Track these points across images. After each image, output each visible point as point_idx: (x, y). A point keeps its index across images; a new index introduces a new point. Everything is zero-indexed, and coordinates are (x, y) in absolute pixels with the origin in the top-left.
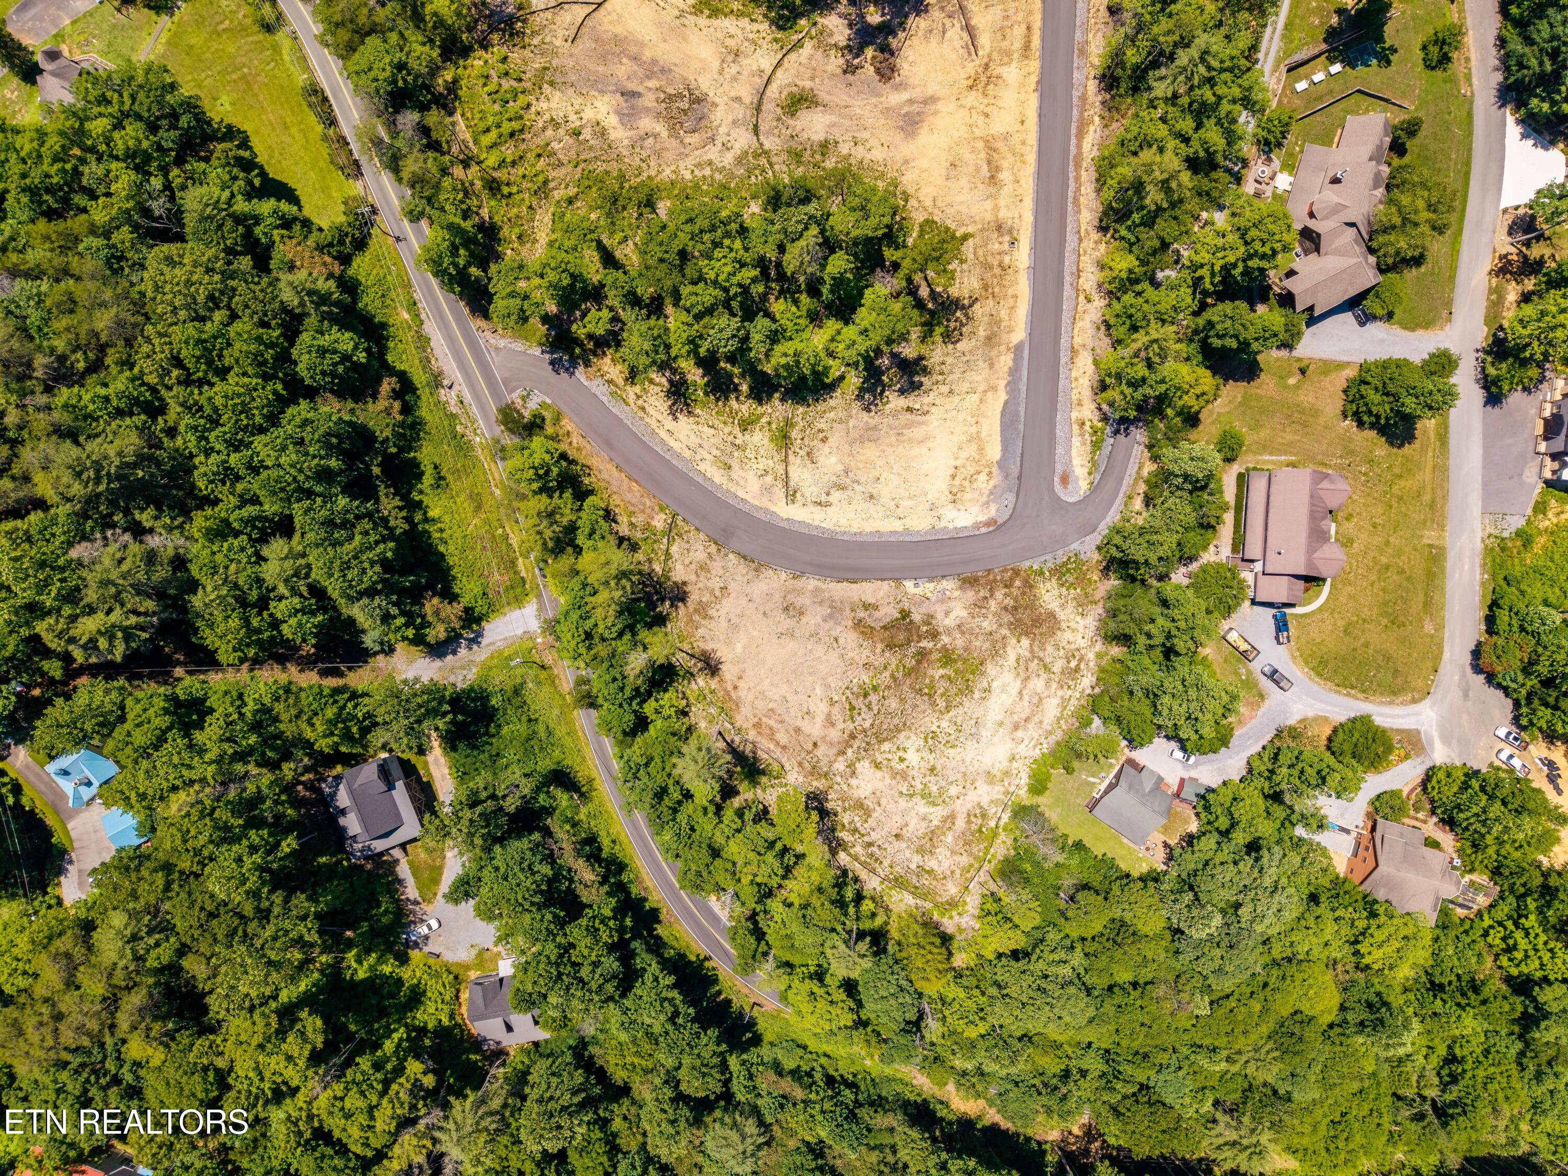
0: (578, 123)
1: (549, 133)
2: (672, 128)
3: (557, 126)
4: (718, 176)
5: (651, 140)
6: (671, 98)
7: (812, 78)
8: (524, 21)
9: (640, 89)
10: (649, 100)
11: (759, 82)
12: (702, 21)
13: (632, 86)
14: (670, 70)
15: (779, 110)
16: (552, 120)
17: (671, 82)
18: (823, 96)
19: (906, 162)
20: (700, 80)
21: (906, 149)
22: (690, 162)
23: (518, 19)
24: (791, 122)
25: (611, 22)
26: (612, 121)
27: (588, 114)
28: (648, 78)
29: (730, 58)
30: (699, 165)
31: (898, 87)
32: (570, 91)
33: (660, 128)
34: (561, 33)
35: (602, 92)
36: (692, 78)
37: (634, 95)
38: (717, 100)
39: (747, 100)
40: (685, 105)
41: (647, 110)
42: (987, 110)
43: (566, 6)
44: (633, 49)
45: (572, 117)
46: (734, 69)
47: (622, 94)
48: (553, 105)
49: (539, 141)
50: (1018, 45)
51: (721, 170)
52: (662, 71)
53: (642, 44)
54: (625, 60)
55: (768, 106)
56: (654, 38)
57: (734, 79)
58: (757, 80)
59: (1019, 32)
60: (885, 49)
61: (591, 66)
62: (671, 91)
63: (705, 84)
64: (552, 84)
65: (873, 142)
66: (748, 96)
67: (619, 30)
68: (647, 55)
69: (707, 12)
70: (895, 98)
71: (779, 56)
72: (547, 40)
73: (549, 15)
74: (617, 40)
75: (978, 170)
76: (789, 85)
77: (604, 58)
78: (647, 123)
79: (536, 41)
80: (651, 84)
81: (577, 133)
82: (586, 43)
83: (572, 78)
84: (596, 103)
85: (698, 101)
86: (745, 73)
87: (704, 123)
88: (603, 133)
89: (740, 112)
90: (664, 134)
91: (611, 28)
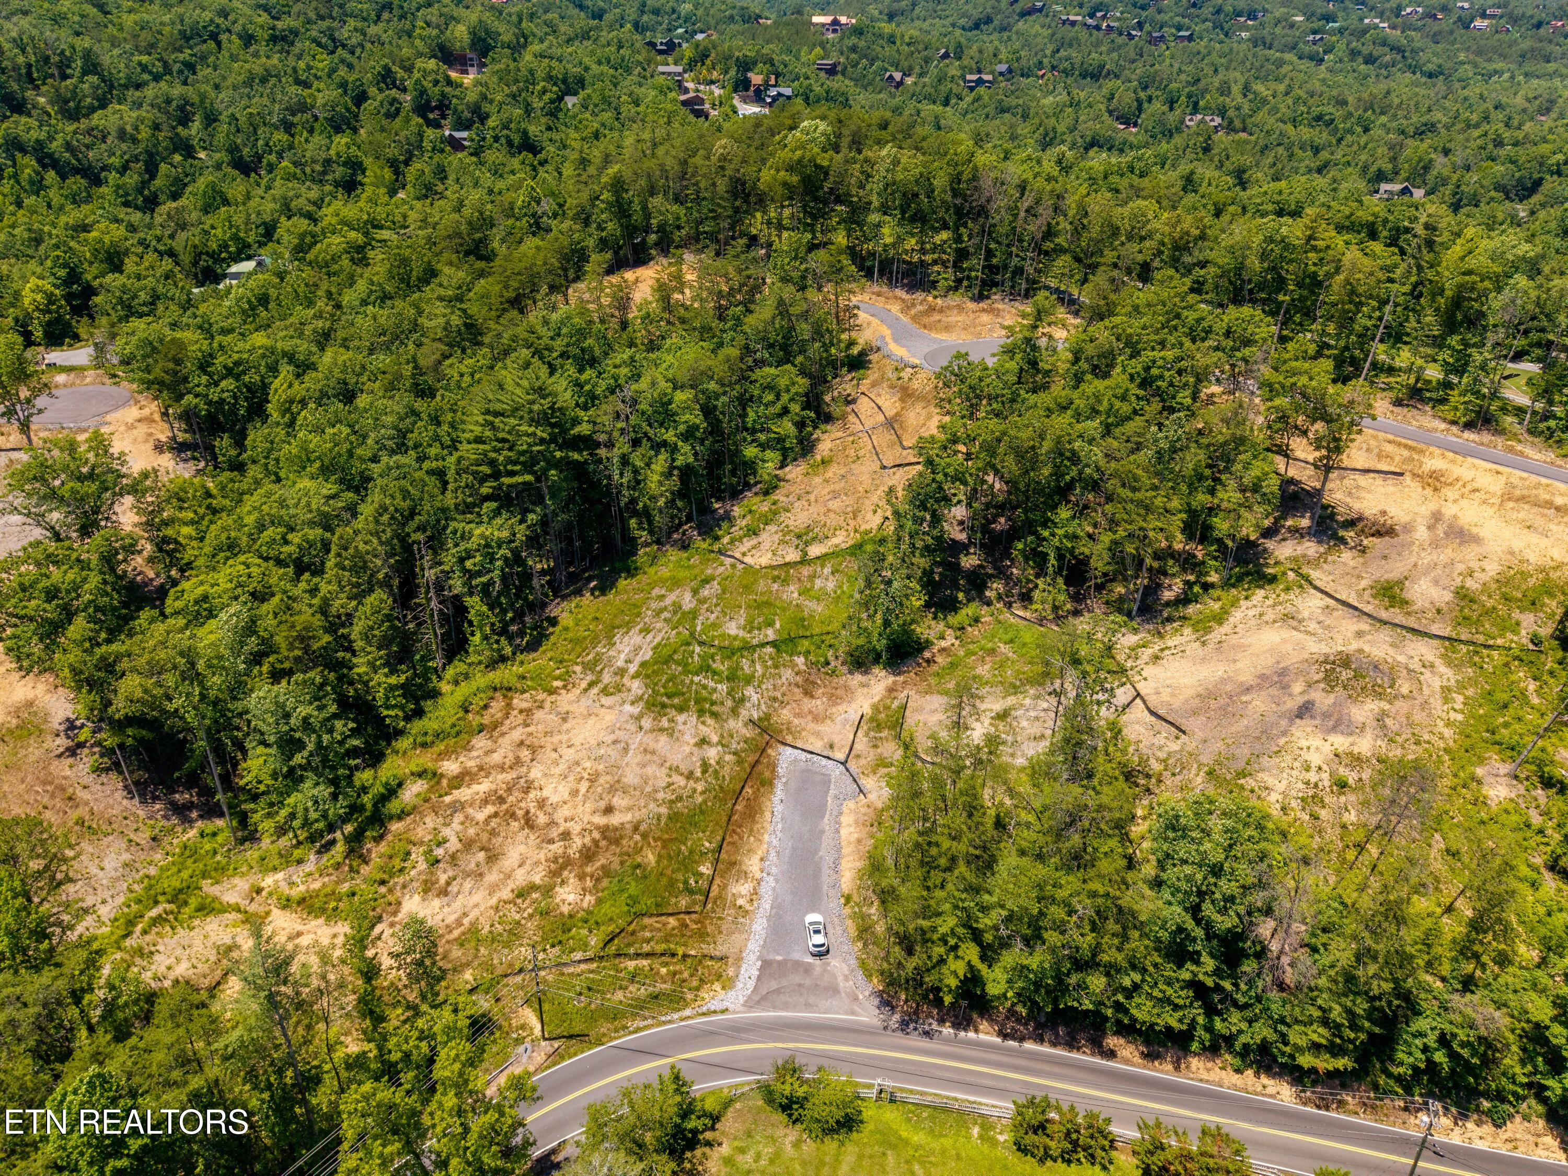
0: (1325, 776)
1: (1323, 813)
2: (1380, 696)
3: (1317, 800)
4: (1470, 692)
5: (1389, 722)
6: (1329, 680)
7: (1359, 577)
9: (1300, 700)
10: (1323, 699)
11: (1341, 611)
12: (1223, 630)
13: (1292, 704)
14: (1284, 668)
15: (1395, 610)
16: (1303, 799)
17: (1303, 673)
18: (1394, 575)
19: (1512, 553)
20: (1313, 651)
21: (1491, 548)
22: (1437, 704)
24: (1415, 607)
26: (1340, 742)
27: (1315, 758)
28: (1286, 687)
29: (1294, 623)
30: (1446, 700)
31: (1408, 528)
32: (1265, 760)
33: (1375, 704)
34: (1159, 740)
35: (1286, 733)
36: (1306, 656)
37: (1306, 708)
38: (1353, 647)
39: (1366, 627)
40: (1346, 673)
41: (1338, 704)
42: (1469, 487)
44: (1230, 688)
45: (1313, 777)
46: (1310, 624)
47: (1300, 716)
48: (1281, 787)
49: (1332, 834)
50: (1406, 453)
51: (1461, 687)
52: (1282, 674)
53: (1226, 679)
54: (1246, 698)
55: (1384, 615)
56: (1224, 669)
57: (1328, 627)
59: (1389, 448)
60: (1351, 524)
61: (1237, 728)
62: (1318, 677)
63: (1323, 649)
64: (1242, 774)
65: (1475, 565)
66: (1360, 625)
67: (1190, 692)
68: (1247, 679)
69: (1210, 624)
70: (1422, 533)
71: (1313, 591)
72: (1162, 755)
74: (1207, 697)
75: (1543, 515)
77: (1230, 714)
78: (1361, 714)
80: (1297, 688)
81: (1342, 785)
82: (1192, 721)
83: (1244, 752)
84: (1304, 743)
85: (1346, 661)
86: (1323, 618)
87: (1385, 668)
88: (1357, 760)
89: (1381, 635)
90: (1385, 706)
91: (1183, 696)
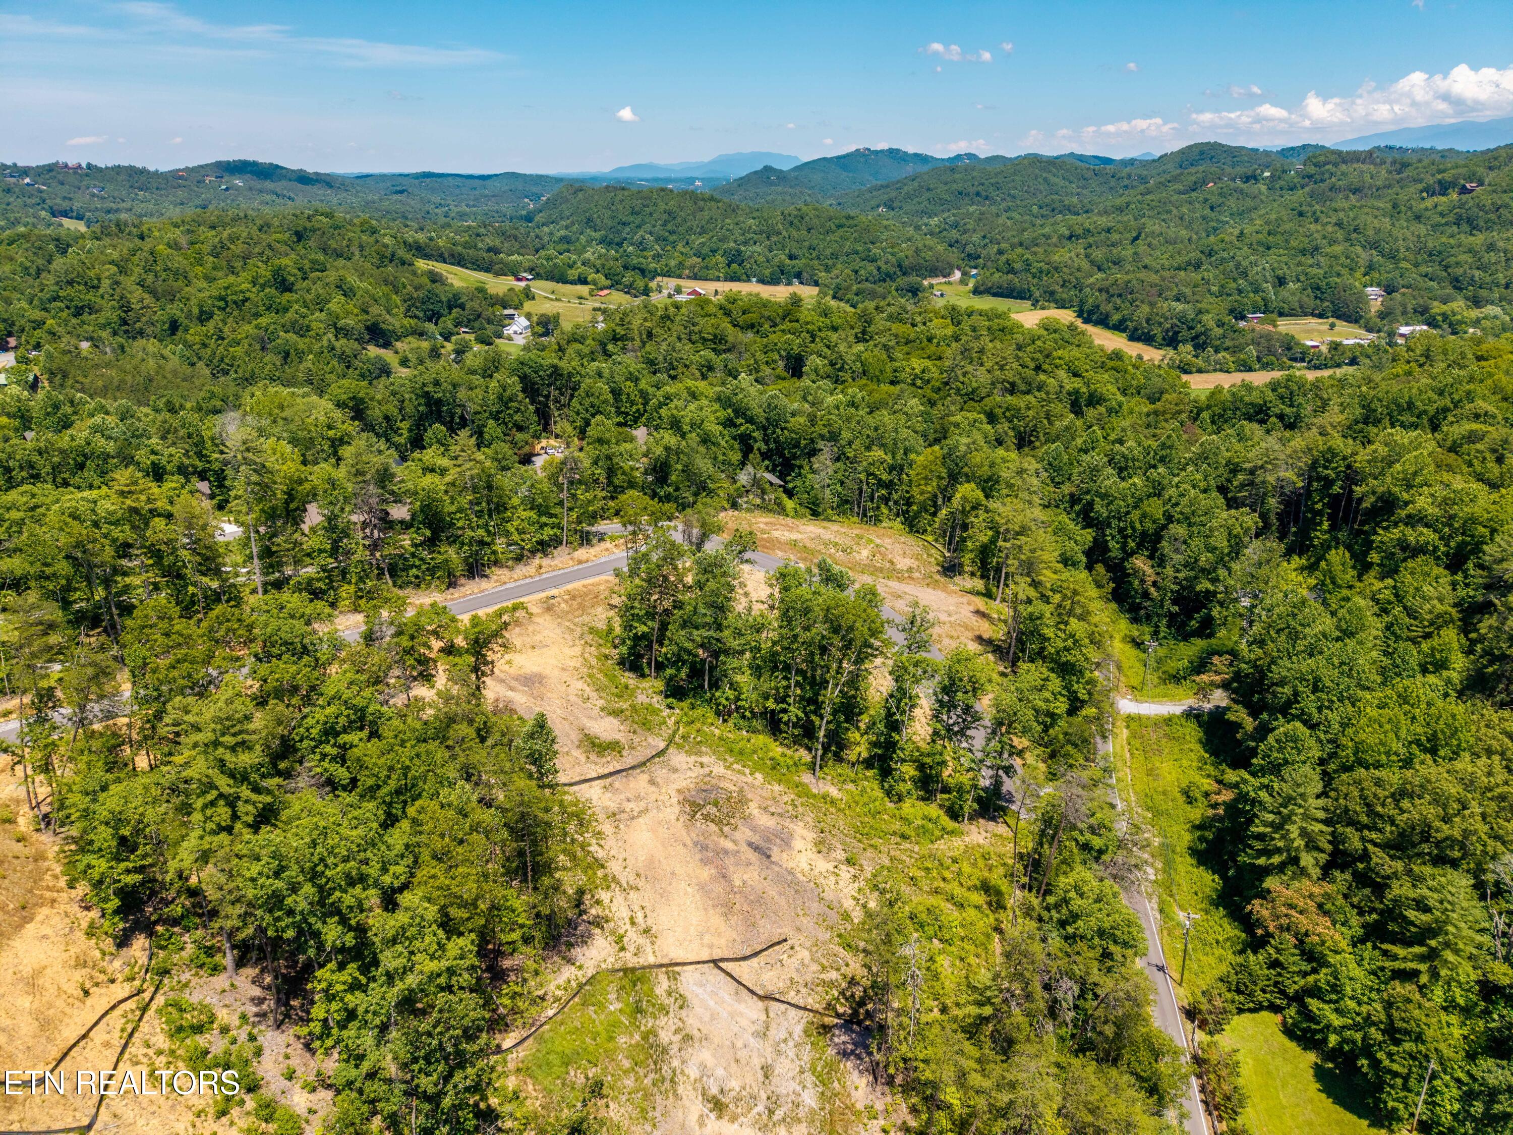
0: (844, 867)
2: (741, 802)
4: (729, 759)
5: (773, 810)
6: (719, 823)
8: (829, 1006)
9: (744, 848)
10: (745, 835)
11: (618, 782)
12: (614, 867)
13: (750, 855)
14: (696, 844)
15: (624, 753)
17: (706, 835)
18: (576, 734)
19: (563, 669)
20: (673, 817)
21: (554, 674)
22: (746, 779)
23: (838, 1016)
24: (623, 741)
25: (719, 935)
26: (802, 844)
27: (823, 865)
28: (726, 852)
29: (624, 816)
30: (742, 773)
32: (828, 895)
33: (753, 809)
34: (792, 963)
35: (790, 872)
36: (680, 824)
37: (756, 848)
38: (673, 794)
39: (645, 777)
40: (711, 809)
41: (754, 829)
43: (761, 993)
44: (718, 889)
45: (845, 874)
46: (628, 806)
47: (769, 857)
51: (724, 760)
52: (704, 848)
53: (702, 888)
54: (738, 882)
55: (630, 761)
56: (683, 885)
57: (638, 798)
58: (617, 784)
61: (782, 901)
62: (713, 827)
63: (672, 811)
64: (845, 917)
65: (573, 691)
66: (640, 781)
67: (716, 920)
68: (706, 873)
69: (600, 873)
72: (815, 967)
73: (791, 996)
74: (728, 909)
76: (595, 763)
77: (760, 900)
78: (765, 821)
79: (833, 975)
80: (729, 845)
81: (851, 862)
82: (768, 931)
83: (815, 907)
84: (807, 868)
85: (693, 804)
86: (623, 797)
87: (704, 786)
88: (823, 844)
89: (661, 773)
90: (754, 804)
91: (723, 927)
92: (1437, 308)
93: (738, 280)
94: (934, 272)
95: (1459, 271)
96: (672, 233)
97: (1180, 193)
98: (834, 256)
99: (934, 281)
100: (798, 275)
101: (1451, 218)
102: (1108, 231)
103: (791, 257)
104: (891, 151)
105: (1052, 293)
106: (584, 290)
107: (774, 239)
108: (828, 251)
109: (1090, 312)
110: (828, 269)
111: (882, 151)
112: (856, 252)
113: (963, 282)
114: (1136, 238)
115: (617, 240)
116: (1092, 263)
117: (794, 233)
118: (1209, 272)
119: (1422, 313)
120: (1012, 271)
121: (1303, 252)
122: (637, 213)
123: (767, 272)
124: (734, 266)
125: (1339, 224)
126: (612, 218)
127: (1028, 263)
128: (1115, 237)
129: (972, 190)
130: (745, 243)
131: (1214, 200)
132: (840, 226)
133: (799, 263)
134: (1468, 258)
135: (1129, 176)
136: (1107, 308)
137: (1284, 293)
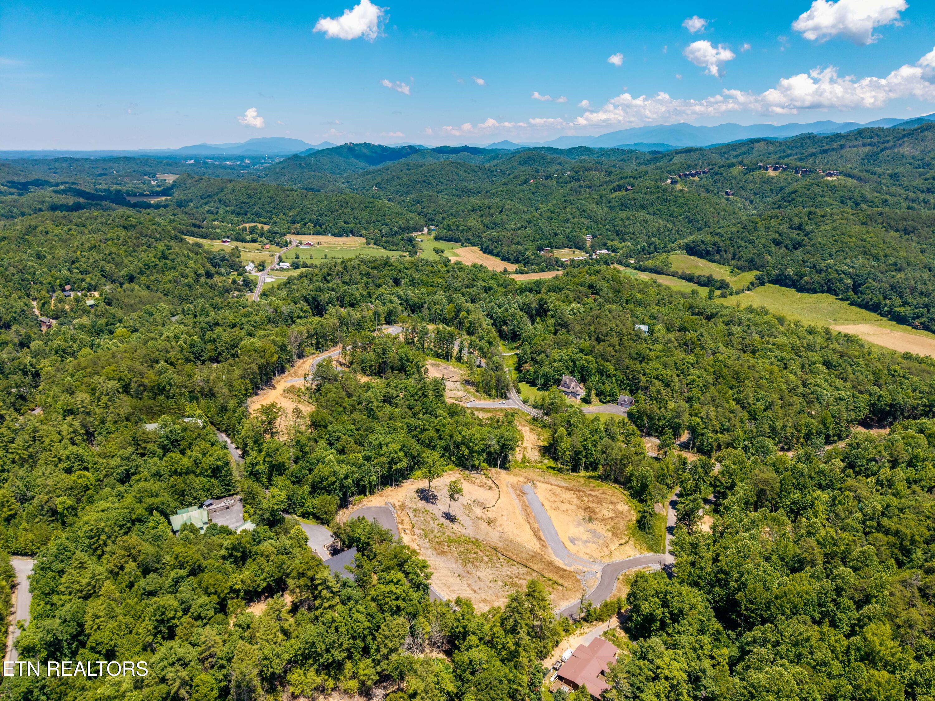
92: (610, 243)
93: (321, 234)
94: (416, 229)
95: (617, 228)
96: (274, 208)
97: (519, 185)
98: (368, 222)
99: (417, 234)
100: (351, 232)
101: (619, 204)
102: (489, 208)
103: (346, 223)
104: (365, 144)
105: (469, 240)
106: (257, 245)
107: (335, 213)
108: (364, 220)
109: (486, 249)
110: (365, 229)
111: (360, 144)
112: (378, 221)
113: (429, 234)
114: (501, 212)
115: (242, 212)
116: (484, 225)
117: (345, 211)
118: (529, 231)
119: (604, 246)
120: (450, 229)
121: (564, 221)
122: (251, 198)
123: (337, 231)
124: (318, 227)
125: (578, 208)
126: (237, 200)
127: (457, 227)
128: (492, 211)
129: (421, 179)
130: (321, 215)
131: (533, 190)
132: (367, 207)
133: (351, 226)
134: (620, 223)
135: (496, 170)
136: (491, 247)
137: (557, 239)
